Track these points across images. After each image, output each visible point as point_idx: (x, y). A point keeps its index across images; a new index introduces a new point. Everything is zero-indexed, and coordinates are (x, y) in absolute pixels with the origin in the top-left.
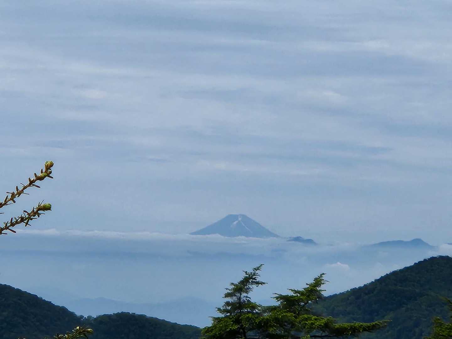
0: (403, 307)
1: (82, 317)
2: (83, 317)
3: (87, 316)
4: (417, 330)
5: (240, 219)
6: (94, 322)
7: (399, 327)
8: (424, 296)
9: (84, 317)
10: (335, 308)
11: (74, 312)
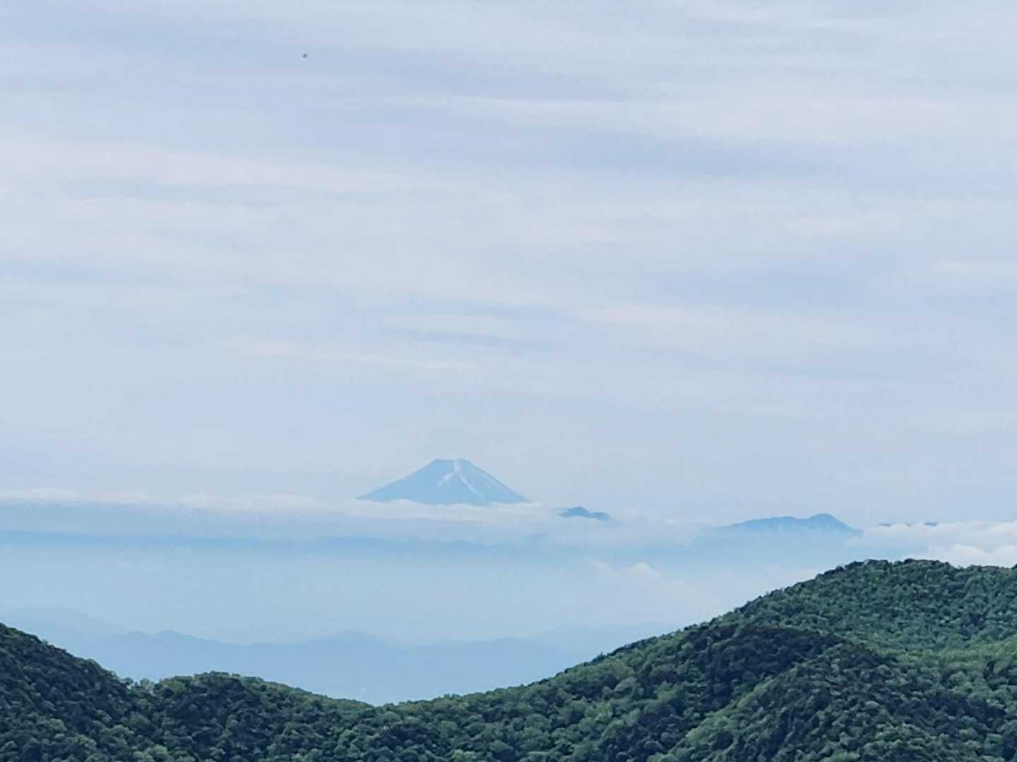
0: (793, 666)
1: (129, 682)
2: (132, 682)
3: (141, 679)
4: (821, 715)
5: (457, 469)
6: (154, 693)
7: (784, 709)
8: (837, 643)
9: (135, 681)
10: (653, 665)
11: (112, 672)
